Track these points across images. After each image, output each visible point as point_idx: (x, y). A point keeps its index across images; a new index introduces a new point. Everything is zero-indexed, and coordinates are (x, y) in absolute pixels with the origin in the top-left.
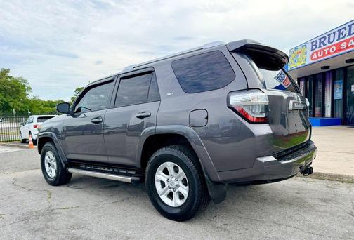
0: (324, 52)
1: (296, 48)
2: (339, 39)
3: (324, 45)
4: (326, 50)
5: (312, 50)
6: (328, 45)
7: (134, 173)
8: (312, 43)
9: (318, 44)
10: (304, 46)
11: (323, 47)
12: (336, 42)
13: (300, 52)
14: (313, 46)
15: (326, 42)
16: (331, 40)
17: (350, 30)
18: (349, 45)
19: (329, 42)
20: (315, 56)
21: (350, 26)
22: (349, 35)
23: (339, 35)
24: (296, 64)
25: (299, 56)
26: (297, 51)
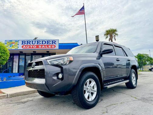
3: (30, 44)
4: (31, 47)
5: (22, 44)
6: (32, 45)
8: (23, 41)
9: (26, 43)
10: (18, 41)
12: (36, 44)
13: (14, 43)
14: (23, 43)
16: (34, 43)
17: (42, 42)
18: (42, 47)
19: (32, 43)
20: (24, 47)
21: (42, 41)
22: (42, 44)
23: (38, 42)
24: (11, 48)
25: (13, 44)
26: (11, 42)
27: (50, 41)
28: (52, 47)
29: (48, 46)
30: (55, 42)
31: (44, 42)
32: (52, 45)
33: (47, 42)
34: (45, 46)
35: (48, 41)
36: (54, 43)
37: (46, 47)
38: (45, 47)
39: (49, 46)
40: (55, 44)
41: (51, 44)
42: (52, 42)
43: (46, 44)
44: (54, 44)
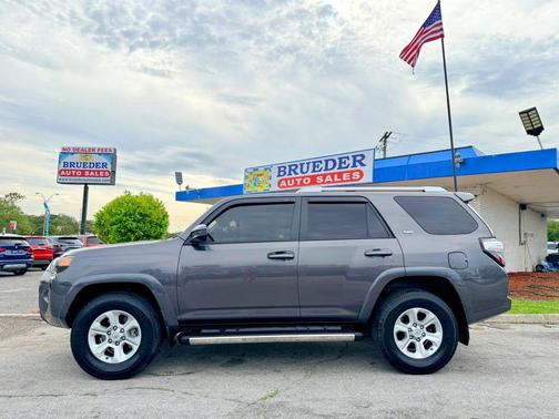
0: (296, 182)
1: (256, 169)
2: (314, 171)
3: (296, 173)
4: (299, 180)
5: (279, 175)
6: (301, 175)
7: (339, 328)
8: (279, 168)
9: (287, 171)
10: (268, 168)
11: (293, 175)
12: (309, 173)
13: (261, 175)
14: (280, 171)
15: (298, 170)
16: (305, 170)
17: (327, 165)
18: (327, 180)
19: (302, 171)
20: (283, 183)
21: (327, 161)
22: (326, 169)
23: (314, 167)
24: (256, 188)
25: (261, 179)
26: (256, 173)
27: (348, 158)
28: (351, 176)
29: (340, 175)
30: (363, 156)
31: (331, 164)
32: (352, 172)
33: (338, 161)
34: (332, 175)
35: (340, 159)
36: (360, 162)
37: (336, 179)
38: (333, 178)
39: (345, 175)
40: (363, 165)
41: (349, 169)
42: (354, 161)
43: (335, 170)
44: (359, 167)
